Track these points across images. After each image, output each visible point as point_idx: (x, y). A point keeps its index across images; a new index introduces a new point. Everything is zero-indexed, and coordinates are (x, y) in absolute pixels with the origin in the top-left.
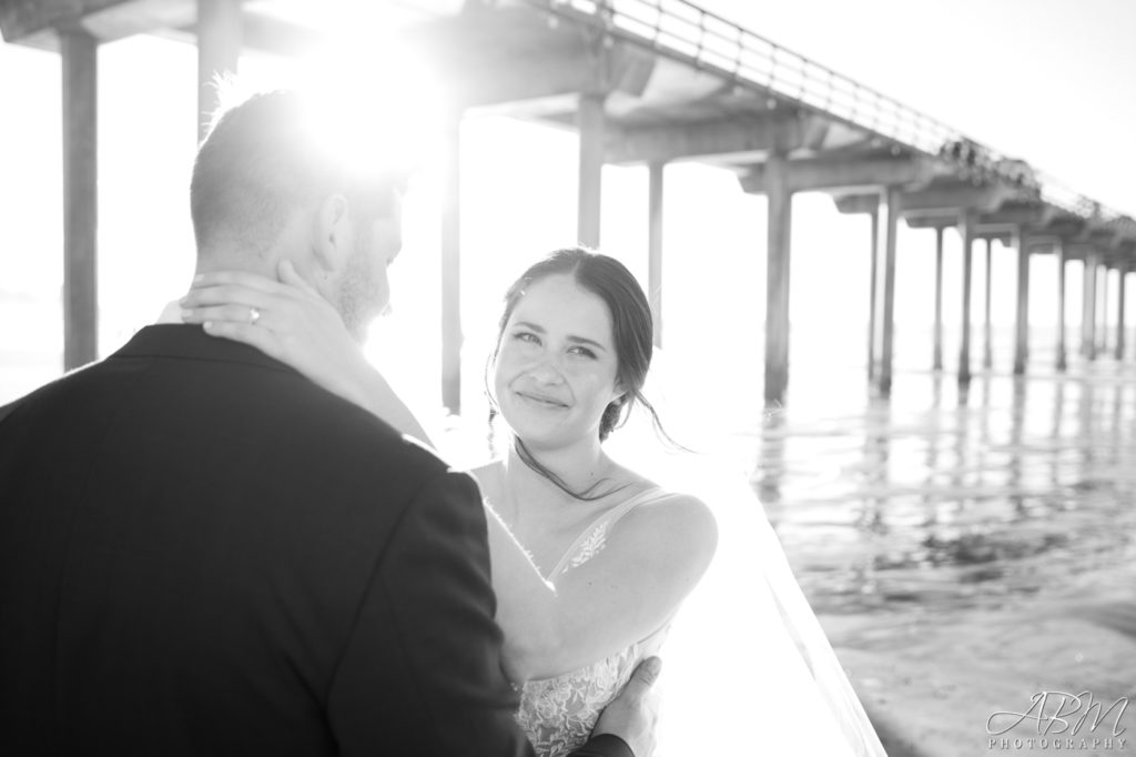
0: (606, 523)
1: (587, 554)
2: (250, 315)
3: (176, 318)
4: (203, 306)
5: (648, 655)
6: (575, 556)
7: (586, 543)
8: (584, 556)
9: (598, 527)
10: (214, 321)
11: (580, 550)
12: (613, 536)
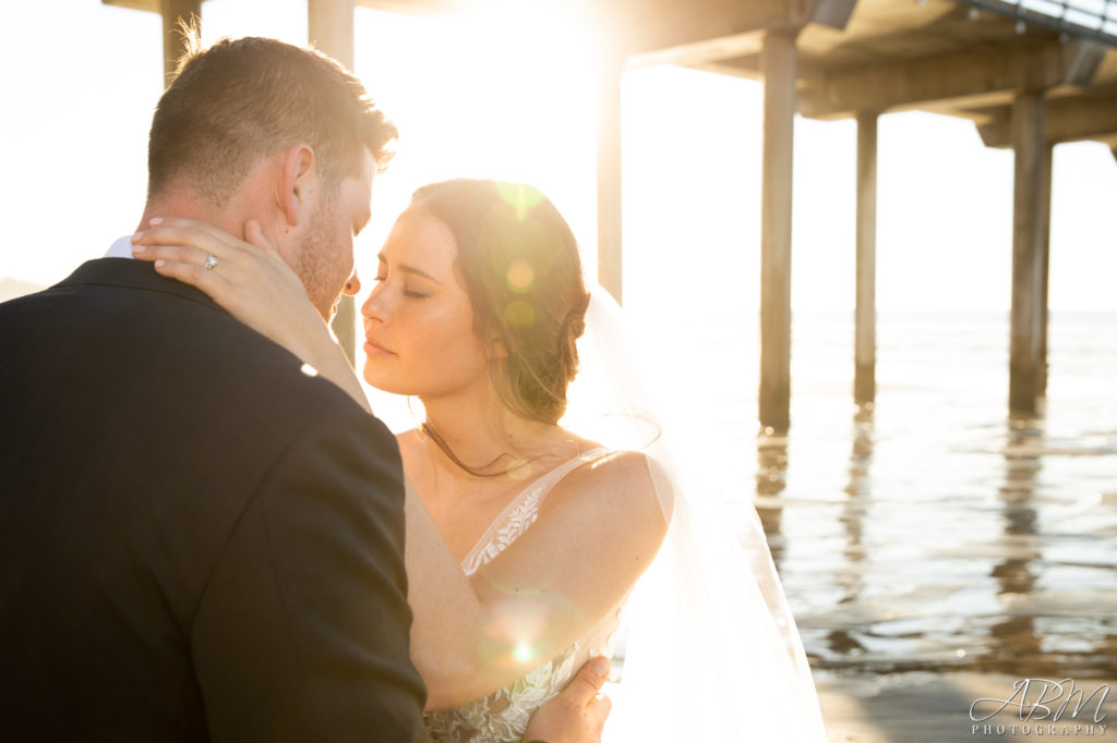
0: (539, 490)
1: (516, 525)
2: (208, 261)
3: (126, 253)
4: (157, 244)
5: (593, 654)
6: (500, 528)
7: (515, 513)
8: (512, 528)
9: (531, 495)
10: (167, 261)
11: (508, 520)
12: (548, 506)
